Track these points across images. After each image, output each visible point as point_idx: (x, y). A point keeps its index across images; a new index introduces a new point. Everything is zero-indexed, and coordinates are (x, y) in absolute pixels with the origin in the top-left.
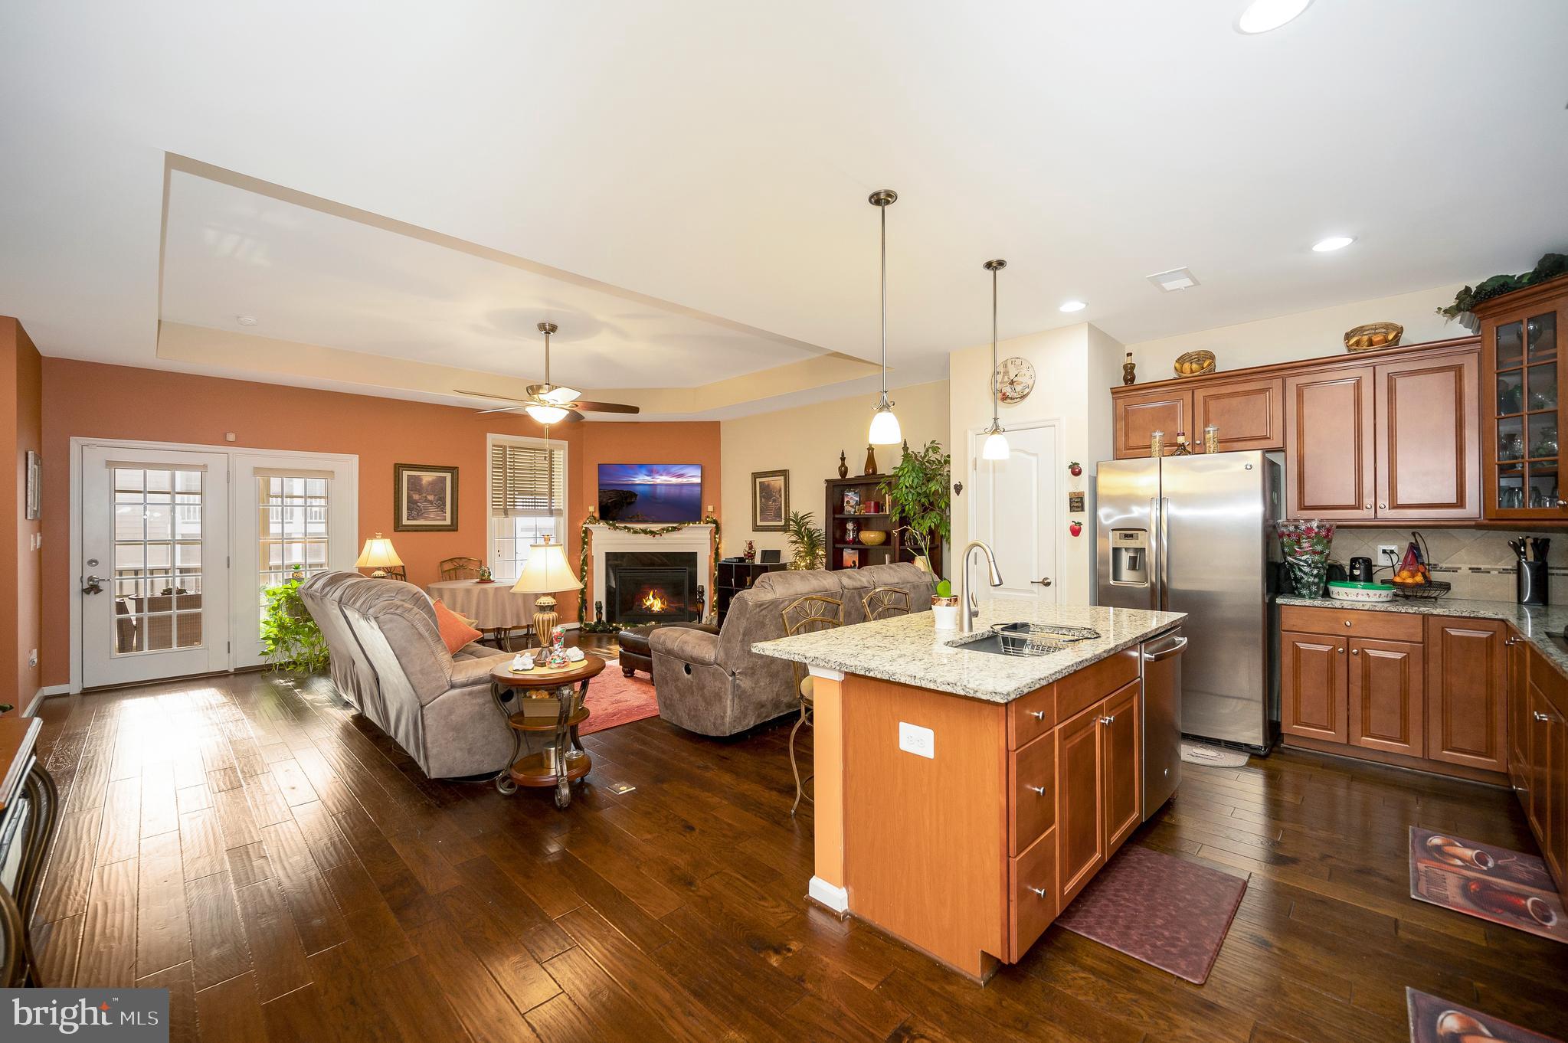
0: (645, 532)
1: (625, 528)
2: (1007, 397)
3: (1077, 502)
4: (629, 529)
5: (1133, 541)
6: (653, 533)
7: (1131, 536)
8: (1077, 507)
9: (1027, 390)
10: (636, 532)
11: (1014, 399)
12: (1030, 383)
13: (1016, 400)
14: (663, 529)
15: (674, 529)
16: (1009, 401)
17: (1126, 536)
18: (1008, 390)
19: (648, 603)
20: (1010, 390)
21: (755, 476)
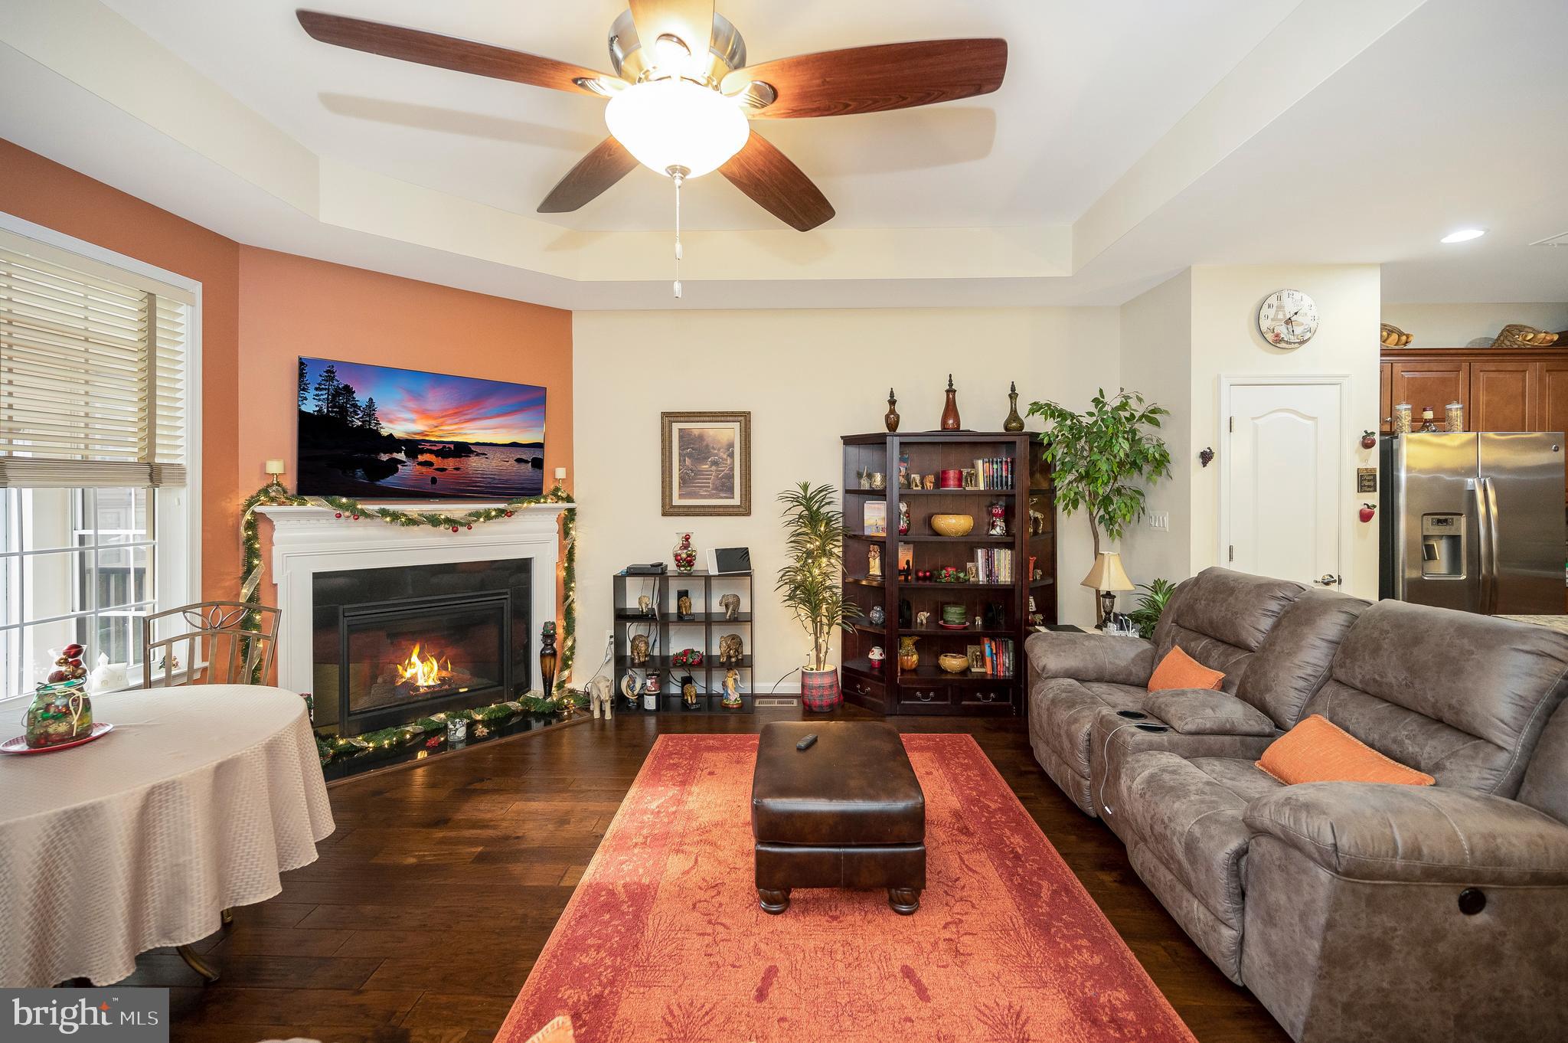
0: (434, 521)
1: (384, 513)
2: (1282, 340)
3: (1369, 481)
4: (395, 516)
5: (1448, 527)
6: (453, 524)
7: (1446, 521)
8: (1369, 486)
9: (1308, 335)
10: (411, 522)
11: (1290, 343)
12: (1313, 325)
13: (1293, 346)
14: (477, 515)
15: (501, 512)
16: (1283, 345)
17: (1439, 521)
18: (1282, 330)
19: (408, 674)
20: (1286, 331)
21: (669, 418)
